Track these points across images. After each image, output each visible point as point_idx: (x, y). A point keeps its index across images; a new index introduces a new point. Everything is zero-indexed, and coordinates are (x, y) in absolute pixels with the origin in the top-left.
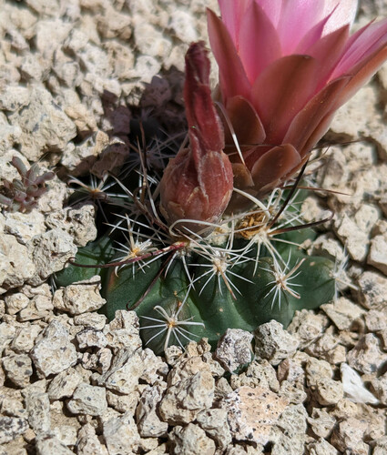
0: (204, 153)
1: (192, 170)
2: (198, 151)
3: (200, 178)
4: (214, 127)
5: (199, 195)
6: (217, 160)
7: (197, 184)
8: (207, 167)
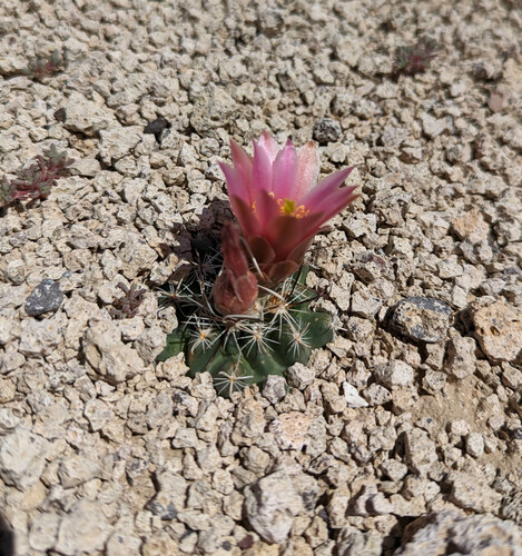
0: (236, 277)
1: (230, 287)
2: (233, 278)
3: (236, 292)
4: (242, 263)
5: (238, 301)
6: (246, 280)
7: (234, 295)
8: (240, 284)
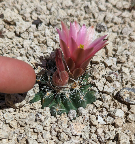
0: (60, 71)
1: (58, 75)
2: (59, 71)
3: (60, 77)
4: (63, 66)
5: (60, 81)
6: (64, 73)
7: (60, 78)
8: (61, 74)
